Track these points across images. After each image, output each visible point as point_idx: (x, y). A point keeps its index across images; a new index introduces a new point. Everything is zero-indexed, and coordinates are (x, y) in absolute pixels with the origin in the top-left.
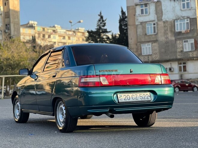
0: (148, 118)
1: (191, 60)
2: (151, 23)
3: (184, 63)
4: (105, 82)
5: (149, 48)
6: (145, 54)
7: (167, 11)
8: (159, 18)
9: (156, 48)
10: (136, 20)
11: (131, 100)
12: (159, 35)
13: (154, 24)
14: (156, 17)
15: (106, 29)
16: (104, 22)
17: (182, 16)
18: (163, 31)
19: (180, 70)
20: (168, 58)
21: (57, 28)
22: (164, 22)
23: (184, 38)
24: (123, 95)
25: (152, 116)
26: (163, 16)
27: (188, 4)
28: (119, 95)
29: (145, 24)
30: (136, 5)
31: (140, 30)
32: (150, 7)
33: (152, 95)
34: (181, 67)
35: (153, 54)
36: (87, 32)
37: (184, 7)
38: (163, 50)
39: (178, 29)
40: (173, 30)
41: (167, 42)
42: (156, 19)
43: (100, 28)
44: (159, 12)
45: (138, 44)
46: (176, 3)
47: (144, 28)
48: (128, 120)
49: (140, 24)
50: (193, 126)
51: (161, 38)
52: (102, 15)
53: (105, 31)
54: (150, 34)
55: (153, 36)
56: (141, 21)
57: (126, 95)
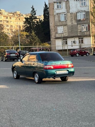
0: (66, 78)
1: (86, 36)
2: (63, 14)
3: (82, 39)
4: (52, 68)
5: (62, 29)
6: (59, 33)
7: (73, 7)
8: (68, 11)
9: (66, 29)
10: (54, 12)
11: (61, 73)
12: (68, 21)
13: (65, 15)
14: (66, 11)
15: (36, 17)
16: (35, 12)
17: (81, 10)
18: (70, 19)
19: (80, 42)
20: (73, 35)
21: (2, 11)
22: (71, 14)
23: (82, 24)
24: (58, 71)
25: (67, 78)
26: (70, 10)
27: (84, 3)
28: (57, 71)
29: (60, 14)
30: (54, 3)
31: (56, 18)
32: (63, 4)
33: (67, 71)
34: (80, 40)
35: (64, 33)
36: (24, 18)
37: (82, 5)
38: (70, 31)
39: (79, 18)
40: (76, 18)
41: (72, 26)
42: (66, 12)
43: (32, 16)
44: (68, 8)
45: (56, 26)
46: (78, 2)
47: (59, 17)
48: (59, 79)
49: (56, 14)
50: (81, 80)
51: (69, 23)
52: (34, 8)
53: (36, 18)
54: (62, 21)
55: (64, 22)
56: (57, 13)
57: (59, 71)
